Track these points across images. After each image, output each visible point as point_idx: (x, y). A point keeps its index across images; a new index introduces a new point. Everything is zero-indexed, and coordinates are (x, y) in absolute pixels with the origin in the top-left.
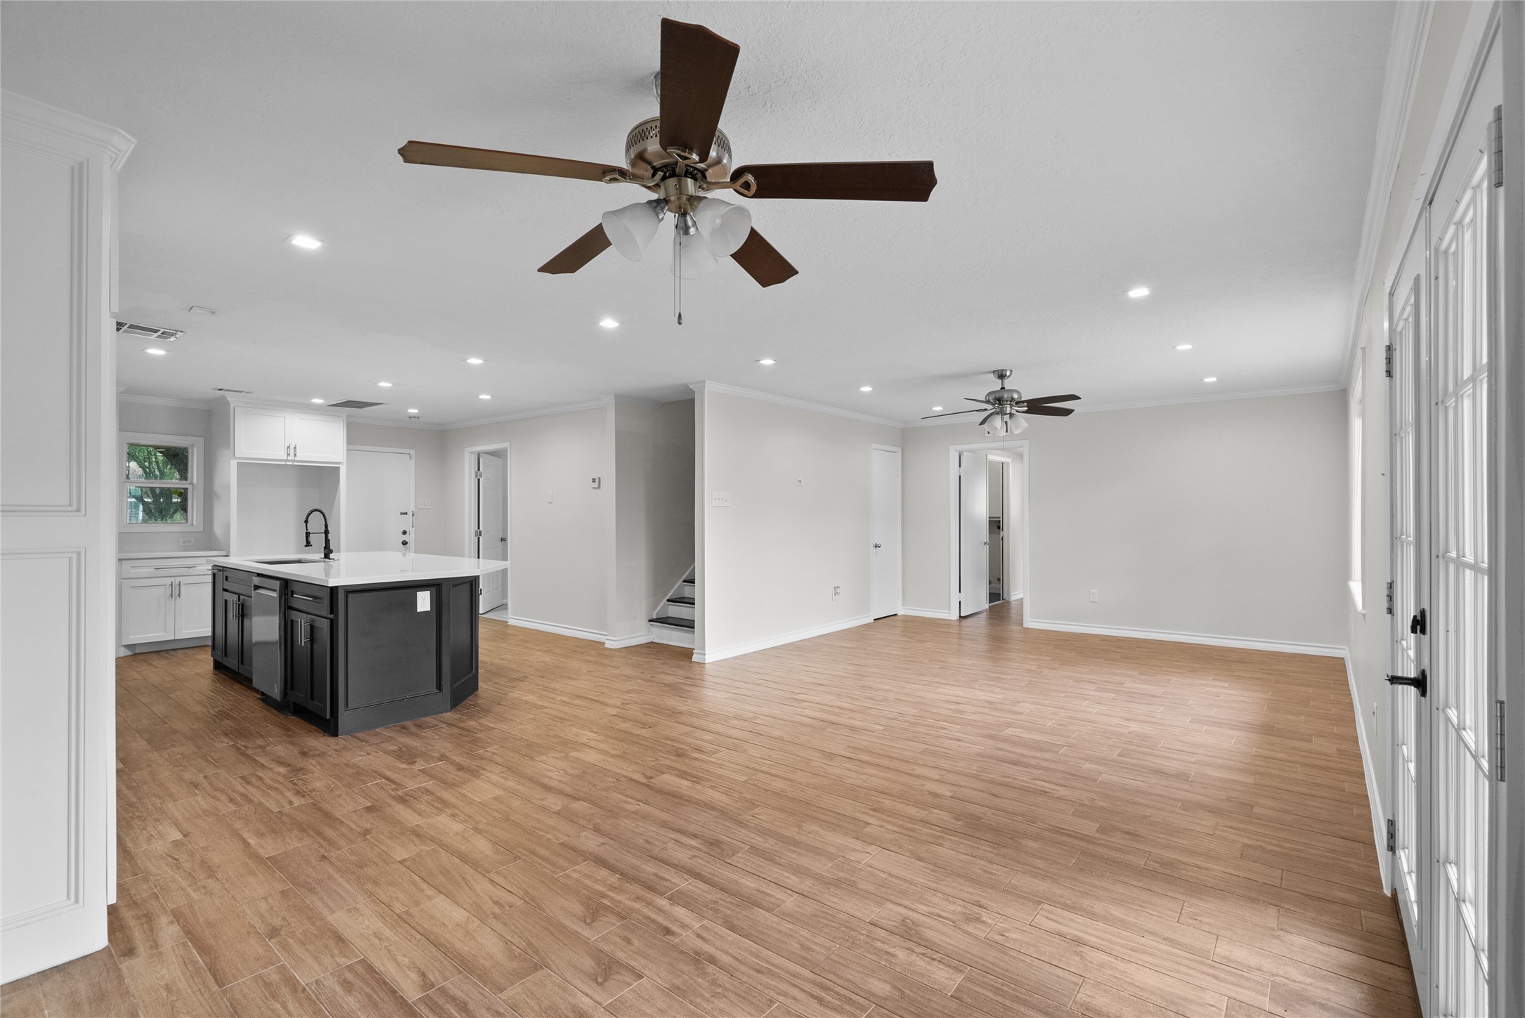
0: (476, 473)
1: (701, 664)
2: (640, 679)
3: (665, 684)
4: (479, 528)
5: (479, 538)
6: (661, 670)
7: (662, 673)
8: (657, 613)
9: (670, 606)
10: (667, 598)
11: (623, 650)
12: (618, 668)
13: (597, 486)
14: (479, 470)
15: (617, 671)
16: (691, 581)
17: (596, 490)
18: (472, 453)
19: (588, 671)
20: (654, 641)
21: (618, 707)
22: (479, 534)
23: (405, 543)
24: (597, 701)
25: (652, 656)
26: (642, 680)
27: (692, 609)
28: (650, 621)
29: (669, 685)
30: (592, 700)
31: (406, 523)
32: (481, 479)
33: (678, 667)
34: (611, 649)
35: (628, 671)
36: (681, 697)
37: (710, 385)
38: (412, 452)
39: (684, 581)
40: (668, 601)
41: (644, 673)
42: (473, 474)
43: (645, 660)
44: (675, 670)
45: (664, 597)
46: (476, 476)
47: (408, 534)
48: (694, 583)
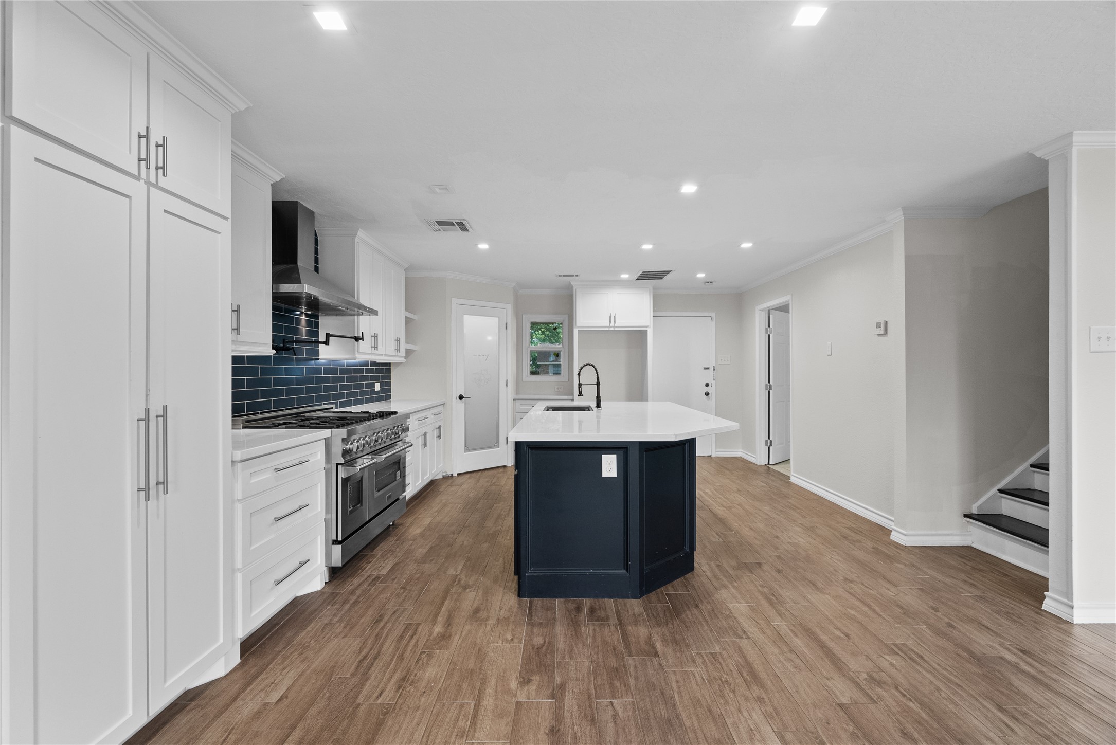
0: (766, 329)
1: (1063, 624)
2: (926, 623)
3: (971, 654)
4: (769, 382)
5: (769, 392)
6: (971, 613)
7: (972, 620)
8: (979, 507)
9: (1003, 499)
10: (1001, 485)
11: (917, 551)
12: (895, 586)
13: (882, 332)
14: (769, 326)
15: (891, 593)
16: (1043, 467)
17: (882, 338)
18: (762, 310)
19: (846, 579)
20: (973, 545)
21: (858, 685)
22: (769, 388)
23: (707, 394)
24: (829, 653)
25: (963, 576)
26: (929, 626)
27: (1045, 512)
28: (966, 516)
29: (979, 660)
30: (822, 646)
31: (708, 377)
32: (771, 335)
33: (1008, 615)
34: (897, 545)
35: (911, 598)
36: (1000, 708)
37: (1081, 140)
38: (713, 315)
39: (1032, 466)
40: (1001, 491)
41: (936, 610)
42: (764, 331)
43: (949, 581)
44: (1004, 621)
45: (992, 485)
46: (767, 332)
47: (710, 386)
48: (1047, 469)
